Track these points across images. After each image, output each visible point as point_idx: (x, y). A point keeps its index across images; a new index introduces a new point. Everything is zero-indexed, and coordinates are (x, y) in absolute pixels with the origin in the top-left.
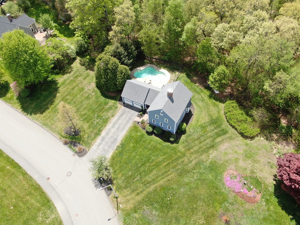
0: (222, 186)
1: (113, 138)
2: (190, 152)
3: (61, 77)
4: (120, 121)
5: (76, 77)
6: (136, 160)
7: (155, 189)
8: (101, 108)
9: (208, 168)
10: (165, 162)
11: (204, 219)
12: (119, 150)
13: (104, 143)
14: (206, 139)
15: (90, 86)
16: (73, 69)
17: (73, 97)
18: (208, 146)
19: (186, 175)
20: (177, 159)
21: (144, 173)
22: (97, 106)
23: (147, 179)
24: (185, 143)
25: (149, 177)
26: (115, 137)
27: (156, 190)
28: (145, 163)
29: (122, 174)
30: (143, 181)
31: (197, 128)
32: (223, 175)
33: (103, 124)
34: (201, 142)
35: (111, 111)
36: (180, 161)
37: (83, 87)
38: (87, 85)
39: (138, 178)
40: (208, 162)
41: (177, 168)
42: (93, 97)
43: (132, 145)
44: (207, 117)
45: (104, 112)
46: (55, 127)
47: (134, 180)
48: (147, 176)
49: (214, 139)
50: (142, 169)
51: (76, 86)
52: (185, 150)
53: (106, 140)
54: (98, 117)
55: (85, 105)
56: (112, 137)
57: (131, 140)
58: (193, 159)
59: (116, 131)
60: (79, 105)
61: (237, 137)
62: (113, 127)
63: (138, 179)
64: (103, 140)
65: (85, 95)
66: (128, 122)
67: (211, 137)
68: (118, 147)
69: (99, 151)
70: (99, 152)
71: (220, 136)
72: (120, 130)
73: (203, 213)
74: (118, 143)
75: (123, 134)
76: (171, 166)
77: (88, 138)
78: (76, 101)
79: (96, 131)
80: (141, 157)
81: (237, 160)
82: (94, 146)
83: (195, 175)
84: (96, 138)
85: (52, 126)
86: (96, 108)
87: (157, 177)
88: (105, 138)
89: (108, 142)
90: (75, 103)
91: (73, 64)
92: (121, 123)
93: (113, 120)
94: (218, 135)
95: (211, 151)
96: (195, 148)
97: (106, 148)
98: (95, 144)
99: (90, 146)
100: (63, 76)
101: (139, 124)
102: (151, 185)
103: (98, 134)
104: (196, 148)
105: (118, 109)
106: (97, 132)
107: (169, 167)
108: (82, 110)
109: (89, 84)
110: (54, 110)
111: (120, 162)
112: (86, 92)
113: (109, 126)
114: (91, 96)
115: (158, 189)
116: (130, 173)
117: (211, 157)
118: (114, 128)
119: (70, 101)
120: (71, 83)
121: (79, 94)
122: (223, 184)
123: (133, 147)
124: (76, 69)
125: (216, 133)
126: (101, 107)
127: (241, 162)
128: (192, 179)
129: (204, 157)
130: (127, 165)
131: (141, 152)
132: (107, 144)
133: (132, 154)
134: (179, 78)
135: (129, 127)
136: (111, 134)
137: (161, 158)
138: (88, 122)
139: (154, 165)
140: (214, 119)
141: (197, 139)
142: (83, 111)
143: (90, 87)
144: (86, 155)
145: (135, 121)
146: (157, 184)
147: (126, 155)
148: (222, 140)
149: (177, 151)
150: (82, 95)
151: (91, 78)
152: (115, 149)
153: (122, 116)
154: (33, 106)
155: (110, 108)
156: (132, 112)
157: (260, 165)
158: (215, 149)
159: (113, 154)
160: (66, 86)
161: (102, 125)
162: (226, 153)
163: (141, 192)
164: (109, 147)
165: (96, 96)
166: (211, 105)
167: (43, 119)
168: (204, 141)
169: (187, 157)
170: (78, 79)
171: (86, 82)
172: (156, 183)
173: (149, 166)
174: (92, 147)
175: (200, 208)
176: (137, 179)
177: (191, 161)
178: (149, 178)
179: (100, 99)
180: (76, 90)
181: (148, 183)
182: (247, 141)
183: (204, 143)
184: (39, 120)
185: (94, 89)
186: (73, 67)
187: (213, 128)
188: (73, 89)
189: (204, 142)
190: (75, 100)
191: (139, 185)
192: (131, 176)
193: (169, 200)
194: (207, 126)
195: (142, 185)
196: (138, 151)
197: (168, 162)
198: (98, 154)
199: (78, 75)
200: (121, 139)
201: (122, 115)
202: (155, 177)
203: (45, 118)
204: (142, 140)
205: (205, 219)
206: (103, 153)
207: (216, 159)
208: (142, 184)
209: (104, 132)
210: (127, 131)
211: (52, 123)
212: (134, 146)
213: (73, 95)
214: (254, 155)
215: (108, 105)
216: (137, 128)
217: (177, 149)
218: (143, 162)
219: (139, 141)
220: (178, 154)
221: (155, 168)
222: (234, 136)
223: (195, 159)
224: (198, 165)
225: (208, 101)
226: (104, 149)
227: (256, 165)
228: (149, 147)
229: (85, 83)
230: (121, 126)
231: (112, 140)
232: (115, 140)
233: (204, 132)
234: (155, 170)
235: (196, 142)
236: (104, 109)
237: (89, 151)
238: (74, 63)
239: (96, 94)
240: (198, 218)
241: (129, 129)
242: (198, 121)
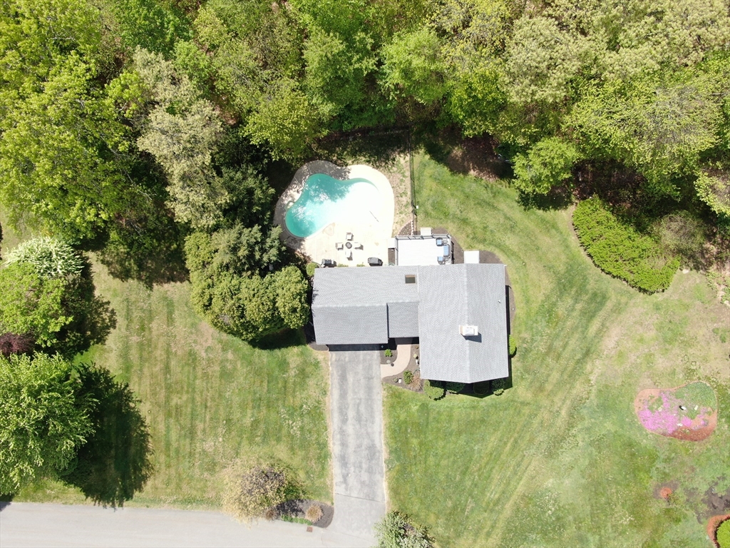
0: (639, 436)
1: (363, 448)
2: (546, 393)
3: (104, 350)
4: (350, 396)
5: (143, 328)
6: (446, 471)
7: (515, 508)
8: (280, 386)
9: (597, 410)
10: (505, 444)
11: (629, 513)
12: (397, 468)
13: (352, 469)
14: (567, 343)
15: (203, 335)
16: (111, 307)
17: (187, 392)
18: (579, 356)
19: (562, 447)
20: (528, 424)
21: (476, 489)
22: (265, 384)
23: (490, 498)
24: (527, 376)
25: (492, 492)
26: (366, 442)
27: (518, 509)
28: (467, 468)
29: (435, 513)
30: (484, 505)
31: (534, 322)
32: (634, 410)
33: (315, 425)
34: (559, 357)
35: (311, 382)
36: (536, 422)
37: (187, 349)
38: (194, 337)
39: (471, 505)
40: (592, 396)
41: (536, 442)
42: (239, 366)
43: (415, 442)
44: (543, 276)
45: (294, 392)
46: (214, 494)
47: (466, 513)
48: (486, 493)
49: (583, 332)
50: (468, 483)
51: (168, 357)
52: (533, 393)
53: (352, 459)
54: (292, 412)
55: (236, 399)
56: (359, 446)
57: (406, 430)
58: (559, 405)
59: (358, 426)
60: (221, 408)
61: (631, 297)
62: (344, 421)
63: (472, 507)
64: (347, 463)
65: (215, 372)
66: (369, 389)
67: (574, 329)
68: (388, 462)
69: (355, 494)
70: (356, 496)
71: (594, 316)
72: (366, 421)
73: (623, 505)
74: (384, 454)
75: (381, 426)
76: (523, 444)
77: (309, 477)
78: (206, 400)
79: (313, 451)
80: (451, 459)
81: (649, 358)
82: (335, 488)
83: (578, 439)
84: (326, 467)
85: (206, 496)
86: (269, 391)
87: (508, 484)
88: (346, 456)
89: (361, 463)
90: (206, 407)
91: (93, 288)
92: (358, 401)
93: (332, 402)
94: (589, 315)
95: (588, 367)
96: (552, 377)
97: (365, 477)
98: (334, 481)
99: (328, 493)
100: (106, 347)
101: (400, 381)
102: (504, 504)
103: (323, 457)
104: (555, 376)
105: (322, 364)
106: (319, 451)
107: (519, 450)
108: (239, 415)
109: (193, 331)
110: (172, 454)
111: (416, 491)
112: (210, 362)
113: (333, 423)
114: (229, 366)
115: (522, 505)
116: (450, 504)
117: (593, 378)
118: (350, 421)
119: (193, 410)
120: (145, 354)
121: (195, 378)
122: (640, 429)
123: (420, 447)
124: (118, 298)
125: (583, 313)
126: (278, 383)
127: (660, 361)
128: (578, 451)
129: (579, 388)
130: (432, 491)
131: (444, 447)
132: (361, 467)
133: (428, 462)
134: (416, 175)
135: (381, 402)
136: (352, 442)
137: (493, 441)
138: (278, 440)
139: (487, 463)
140: (562, 272)
141: (547, 354)
142: (244, 416)
143: (206, 341)
144: (335, 516)
145: (387, 380)
146: (515, 497)
147: (417, 471)
148: (603, 325)
149: (519, 405)
150: (206, 375)
151: (186, 309)
152: (385, 470)
153: (346, 380)
154: (112, 471)
155: (303, 374)
156: (361, 358)
157: (699, 347)
158: (594, 356)
159: (389, 483)
160: (141, 370)
161: (315, 429)
162: (621, 355)
163: (493, 527)
164: (370, 471)
165: (243, 358)
166: (537, 231)
167: (168, 491)
168: (564, 349)
169: (545, 407)
170: (155, 333)
171: (180, 327)
172: (511, 496)
173: (479, 469)
174: (334, 492)
175: (614, 499)
176: (470, 507)
177: (557, 411)
178: (492, 494)
179: (257, 360)
180: (179, 369)
181: (495, 505)
182: (656, 298)
183: (566, 354)
184: (163, 497)
185: (220, 341)
186: (105, 300)
187: (570, 301)
188: (167, 369)
189: (566, 351)
190: (198, 399)
191: (481, 518)
192: (455, 508)
193: (552, 515)
194: (554, 304)
195: (486, 515)
196: (437, 449)
197: (513, 439)
198: (358, 500)
199: (142, 320)
200: (383, 442)
201: (343, 378)
202: (502, 485)
203: (173, 485)
204: (431, 419)
205: (632, 513)
206: (365, 491)
207: (607, 378)
208: (485, 511)
209: (334, 444)
210: (384, 415)
211: (198, 486)
212: (421, 444)
213: (182, 388)
214: (680, 329)
215: (291, 366)
216: (400, 394)
217: (517, 399)
218: (461, 469)
219: (425, 424)
220: (523, 411)
221: (494, 468)
222: (624, 300)
223: (563, 404)
224: (576, 413)
225: (526, 222)
226: (363, 483)
227: (691, 351)
228: (454, 426)
229: (182, 333)
230: (362, 409)
231: (365, 453)
232: (372, 449)
233: (554, 324)
234: (494, 471)
235: (549, 360)
236: (290, 385)
237: (333, 504)
238: (95, 283)
239: (236, 350)
240: (618, 519)
241: (384, 406)
242: (528, 301)
